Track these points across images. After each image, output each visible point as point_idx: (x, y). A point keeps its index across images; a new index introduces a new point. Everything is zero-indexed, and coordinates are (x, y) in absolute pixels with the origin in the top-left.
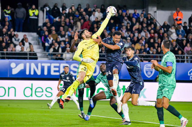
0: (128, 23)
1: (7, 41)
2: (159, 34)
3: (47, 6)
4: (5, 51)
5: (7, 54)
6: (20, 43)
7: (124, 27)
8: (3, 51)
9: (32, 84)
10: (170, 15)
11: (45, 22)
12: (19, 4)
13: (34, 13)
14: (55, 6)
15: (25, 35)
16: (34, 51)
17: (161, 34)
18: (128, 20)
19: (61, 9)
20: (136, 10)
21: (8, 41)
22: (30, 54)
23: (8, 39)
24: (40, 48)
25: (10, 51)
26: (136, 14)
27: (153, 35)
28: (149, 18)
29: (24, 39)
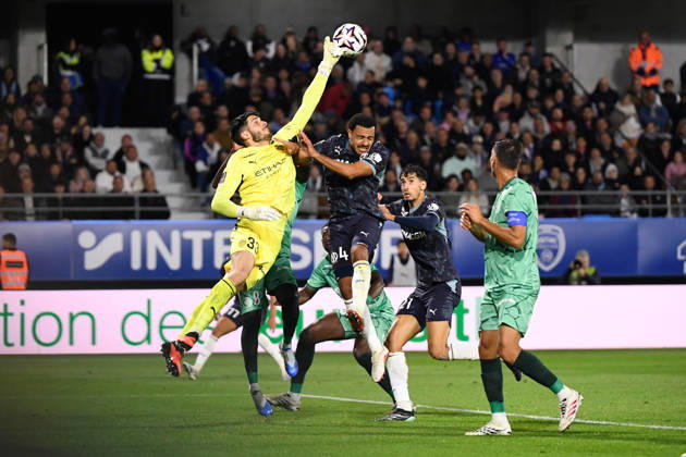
0: (476, 88)
1: (67, 157)
2: (580, 121)
3: (202, 38)
4: (60, 193)
5: (67, 202)
6: (108, 163)
7: (463, 102)
8: (53, 191)
9: (149, 302)
10: (618, 55)
11: (194, 89)
12: (109, 31)
13: (157, 61)
14: (230, 35)
15: (126, 138)
16: (156, 191)
17: (589, 123)
18: (476, 78)
19: (249, 46)
20: (502, 43)
21: (71, 157)
22: (144, 201)
23: (69, 153)
24: (177, 180)
25: (75, 192)
26: (506, 57)
27: (559, 125)
28: (549, 69)
29: (125, 150)
